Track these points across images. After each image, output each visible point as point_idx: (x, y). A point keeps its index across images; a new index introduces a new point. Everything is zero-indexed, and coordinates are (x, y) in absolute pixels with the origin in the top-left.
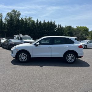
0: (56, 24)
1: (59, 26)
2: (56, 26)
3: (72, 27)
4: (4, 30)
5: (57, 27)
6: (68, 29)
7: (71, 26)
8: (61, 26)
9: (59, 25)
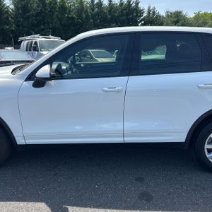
0: (141, 6)
1: (149, 11)
2: (141, 12)
3: (184, 13)
4: (8, 27)
5: (145, 15)
6: (172, 19)
7: (180, 12)
8: (154, 13)
9: (149, 8)
